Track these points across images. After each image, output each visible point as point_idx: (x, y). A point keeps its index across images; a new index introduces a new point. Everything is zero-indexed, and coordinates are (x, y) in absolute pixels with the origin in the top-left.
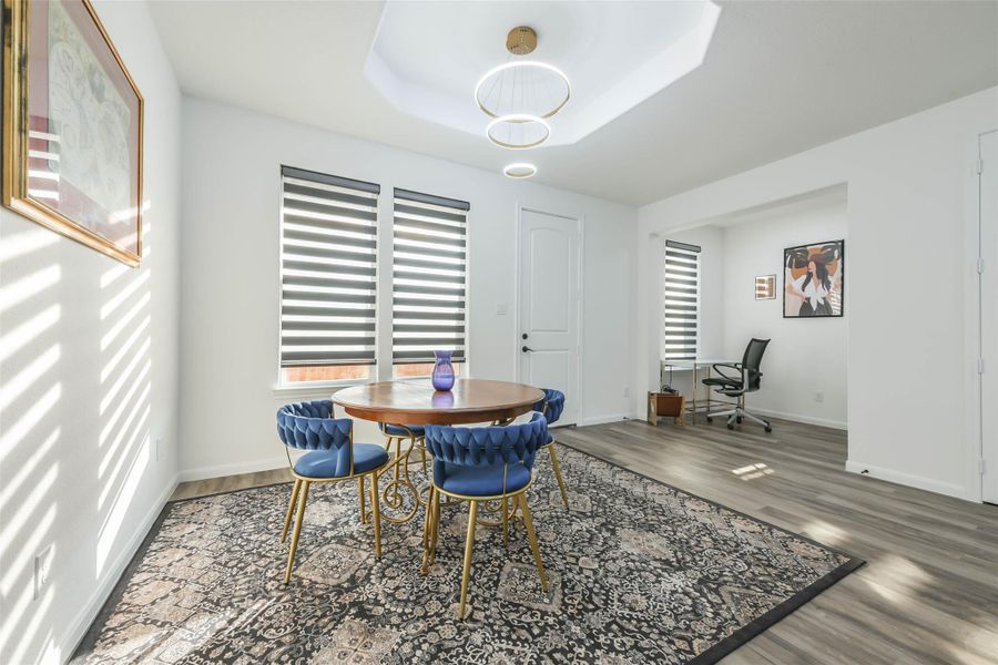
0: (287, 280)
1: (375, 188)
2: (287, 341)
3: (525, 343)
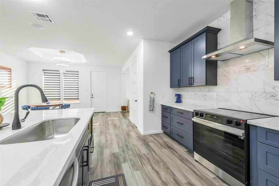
1: (59, 71)
3: (92, 96)
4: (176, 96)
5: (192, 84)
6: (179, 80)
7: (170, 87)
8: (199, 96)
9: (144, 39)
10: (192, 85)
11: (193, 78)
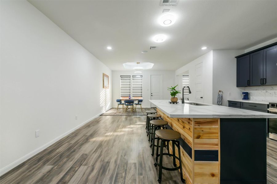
0: (121, 88)
1: (130, 76)
2: (121, 94)
3: (152, 95)
4: (243, 94)
5: (264, 83)
6: (248, 80)
7: (237, 87)
8: (271, 94)
9: (214, 50)
10: (264, 85)
11: (266, 79)
